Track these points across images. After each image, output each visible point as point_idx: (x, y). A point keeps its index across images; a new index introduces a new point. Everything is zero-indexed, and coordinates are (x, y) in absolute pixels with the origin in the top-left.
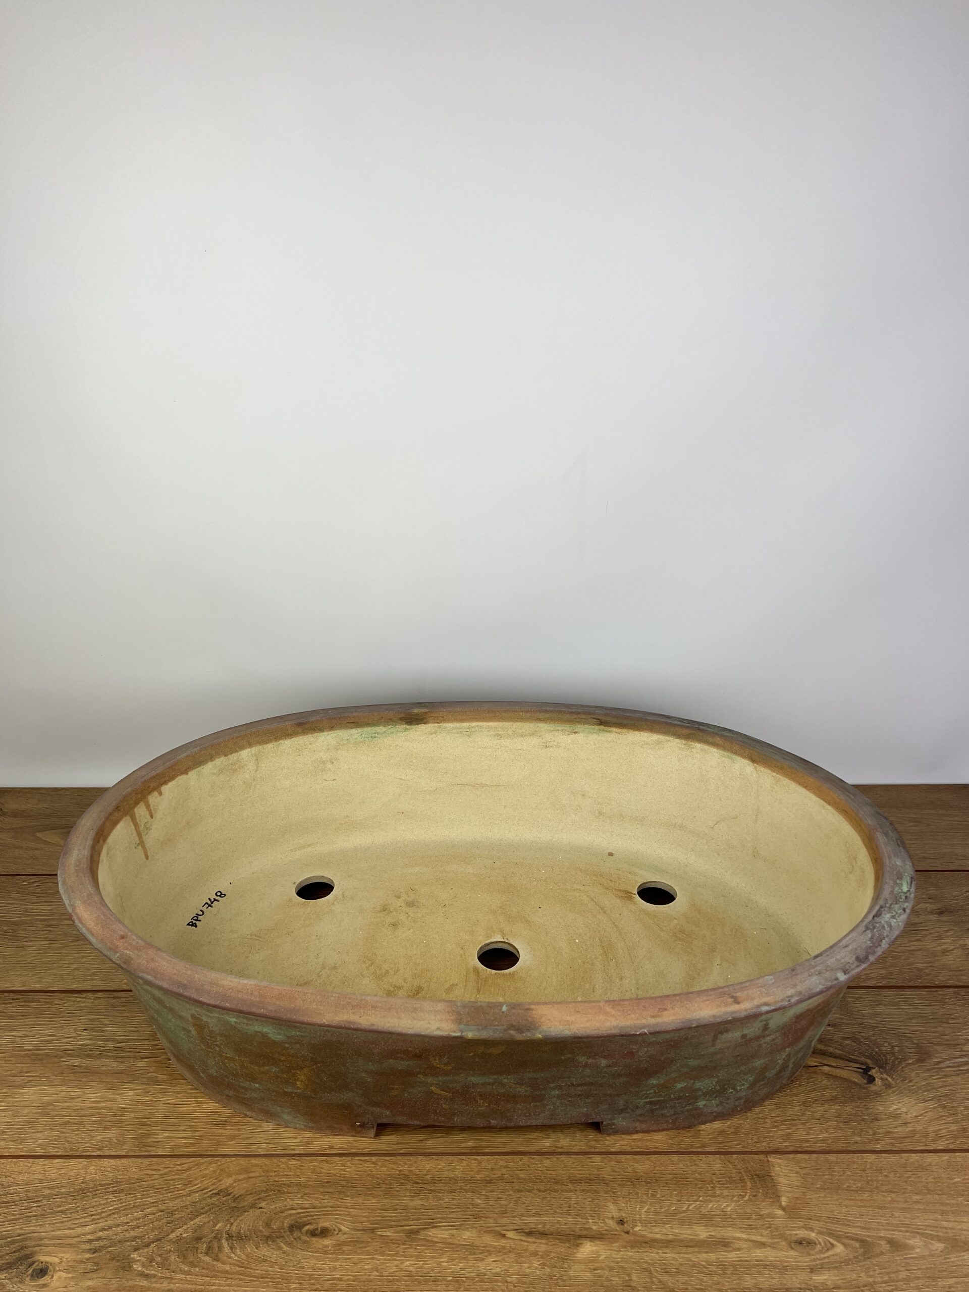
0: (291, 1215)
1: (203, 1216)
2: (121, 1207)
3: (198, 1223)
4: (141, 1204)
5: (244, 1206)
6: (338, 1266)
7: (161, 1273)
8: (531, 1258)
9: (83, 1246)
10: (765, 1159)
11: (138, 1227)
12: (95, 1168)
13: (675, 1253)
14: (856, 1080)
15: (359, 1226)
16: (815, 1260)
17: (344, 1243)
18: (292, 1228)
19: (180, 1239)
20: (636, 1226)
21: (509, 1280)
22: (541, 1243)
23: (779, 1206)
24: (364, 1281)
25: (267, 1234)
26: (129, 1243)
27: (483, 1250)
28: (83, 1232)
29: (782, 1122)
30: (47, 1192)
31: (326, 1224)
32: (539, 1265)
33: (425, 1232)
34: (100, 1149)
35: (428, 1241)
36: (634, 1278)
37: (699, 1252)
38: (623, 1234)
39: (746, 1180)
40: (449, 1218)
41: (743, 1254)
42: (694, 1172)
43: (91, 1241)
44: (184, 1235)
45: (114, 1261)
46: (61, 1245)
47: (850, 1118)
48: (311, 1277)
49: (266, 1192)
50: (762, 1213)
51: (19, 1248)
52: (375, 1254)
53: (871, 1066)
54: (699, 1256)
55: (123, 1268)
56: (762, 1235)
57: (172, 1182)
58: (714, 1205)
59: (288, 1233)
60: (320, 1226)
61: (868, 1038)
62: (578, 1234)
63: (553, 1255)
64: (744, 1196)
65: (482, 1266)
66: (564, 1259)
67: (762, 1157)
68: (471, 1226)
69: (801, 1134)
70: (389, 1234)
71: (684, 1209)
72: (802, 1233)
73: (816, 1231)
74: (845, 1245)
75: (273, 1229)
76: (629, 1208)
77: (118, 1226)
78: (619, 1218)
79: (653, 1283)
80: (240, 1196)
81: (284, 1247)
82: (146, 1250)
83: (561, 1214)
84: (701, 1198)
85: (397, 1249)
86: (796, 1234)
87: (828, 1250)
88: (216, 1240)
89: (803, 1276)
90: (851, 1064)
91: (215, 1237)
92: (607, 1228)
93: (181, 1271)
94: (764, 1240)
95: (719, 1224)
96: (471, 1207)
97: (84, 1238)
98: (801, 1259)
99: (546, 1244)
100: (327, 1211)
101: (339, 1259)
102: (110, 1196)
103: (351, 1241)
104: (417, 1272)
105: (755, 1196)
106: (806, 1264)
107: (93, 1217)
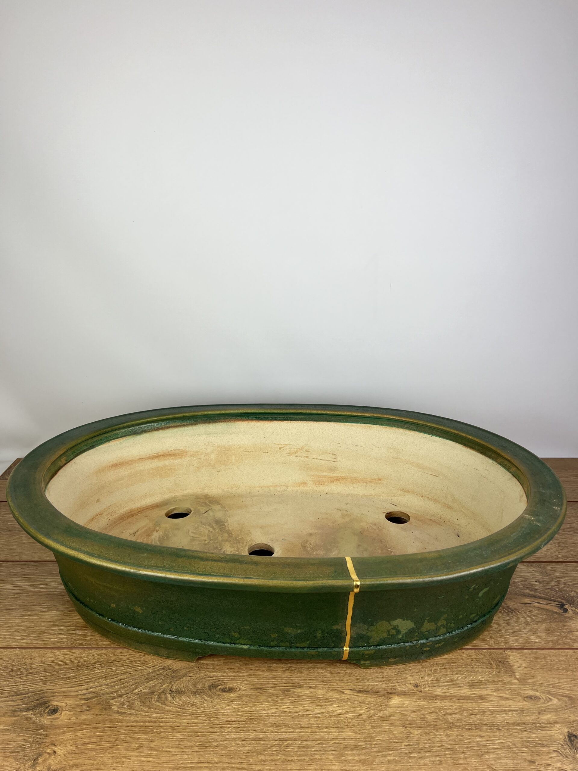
0: (209, 680)
1: (154, 680)
2: (104, 675)
3: (152, 684)
4: (116, 674)
5: (180, 675)
6: (240, 708)
7: (129, 711)
8: (361, 705)
9: (80, 697)
10: (504, 653)
11: (114, 686)
12: (87, 654)
13: (451, 703)
14: (556, 611)
15: (251, 686)
16: (540, 707)
17: (243, 696)
18: (210, 687)
19: (140, 693)
20: (426, 688)
21: (348, 716)
22: (367, 697)
23: (515, 678)
24: (257, 717)
25: (195, 690)
26: (109, 695)
27: (330, 700)
28: (80, 689)
29: (512, 632)
30: (57, 667)
31: (231, 686)
32: (366, 708)
33: (293, 690)
34: (89, 644)
35: (295, 695)
36: (427, 716)
37: (467, 703)
38: (418, 692)
39: (492, 664)
40: (308, 683)
41: (495, 704)
42: (460, 659)
43: (85, 694)
44: (143, 691)
45: (100, 705)
46: (66, 696)
47: (555, 631)
48: (223, 714)
49: (193, 668)
50: (504, 681)
51: (40, 698)
52: (263, 702)
53: (565, 603)
54: (467, 704)
55: (106, 709)
56: (506, 694)
57: (134, 662)
58: (474, 677)
59: (208, 690)
60: (228, 686)
61: (561, 589)
62: (389, 692)
63: (374, 703)
64: (492, 673)
65: (330, 709)
66: (382, 705)
67: (501, 651)
68: (322, 687)
69: (525, 639)
70: (270, 691)
71: (455, 679)
72: (531, 693)
73: (539, 691)
74: (558, 699)
75: (198, 688)
76: (420, 678)
77: (102, 685)
78: (415, 683)
79: (439, 719)
80: (177, 670)
81: (206, 697)
82: (120, 699)
83: (378, 681)
84: (465, 673)
85: (276, 699)
86: (527, 693)
87: (548, 702)
88: (163, 694)
89: (534, 716)
90: (553, 602)
91: (163, 692)
92: (408, 689)
93: (142, 710)
94: (507, 696)
95: (478, 687)
96: (321, 677)
97: (81, 692)
98: (531, 707)
99: (371, 697)
100: (232, 678)
101: (241, 704)
102: (96, 670)
103: (247, 695)
104: (290, 712)
105: (499, 672)
106: (535, 710)
107: (86, 681)
